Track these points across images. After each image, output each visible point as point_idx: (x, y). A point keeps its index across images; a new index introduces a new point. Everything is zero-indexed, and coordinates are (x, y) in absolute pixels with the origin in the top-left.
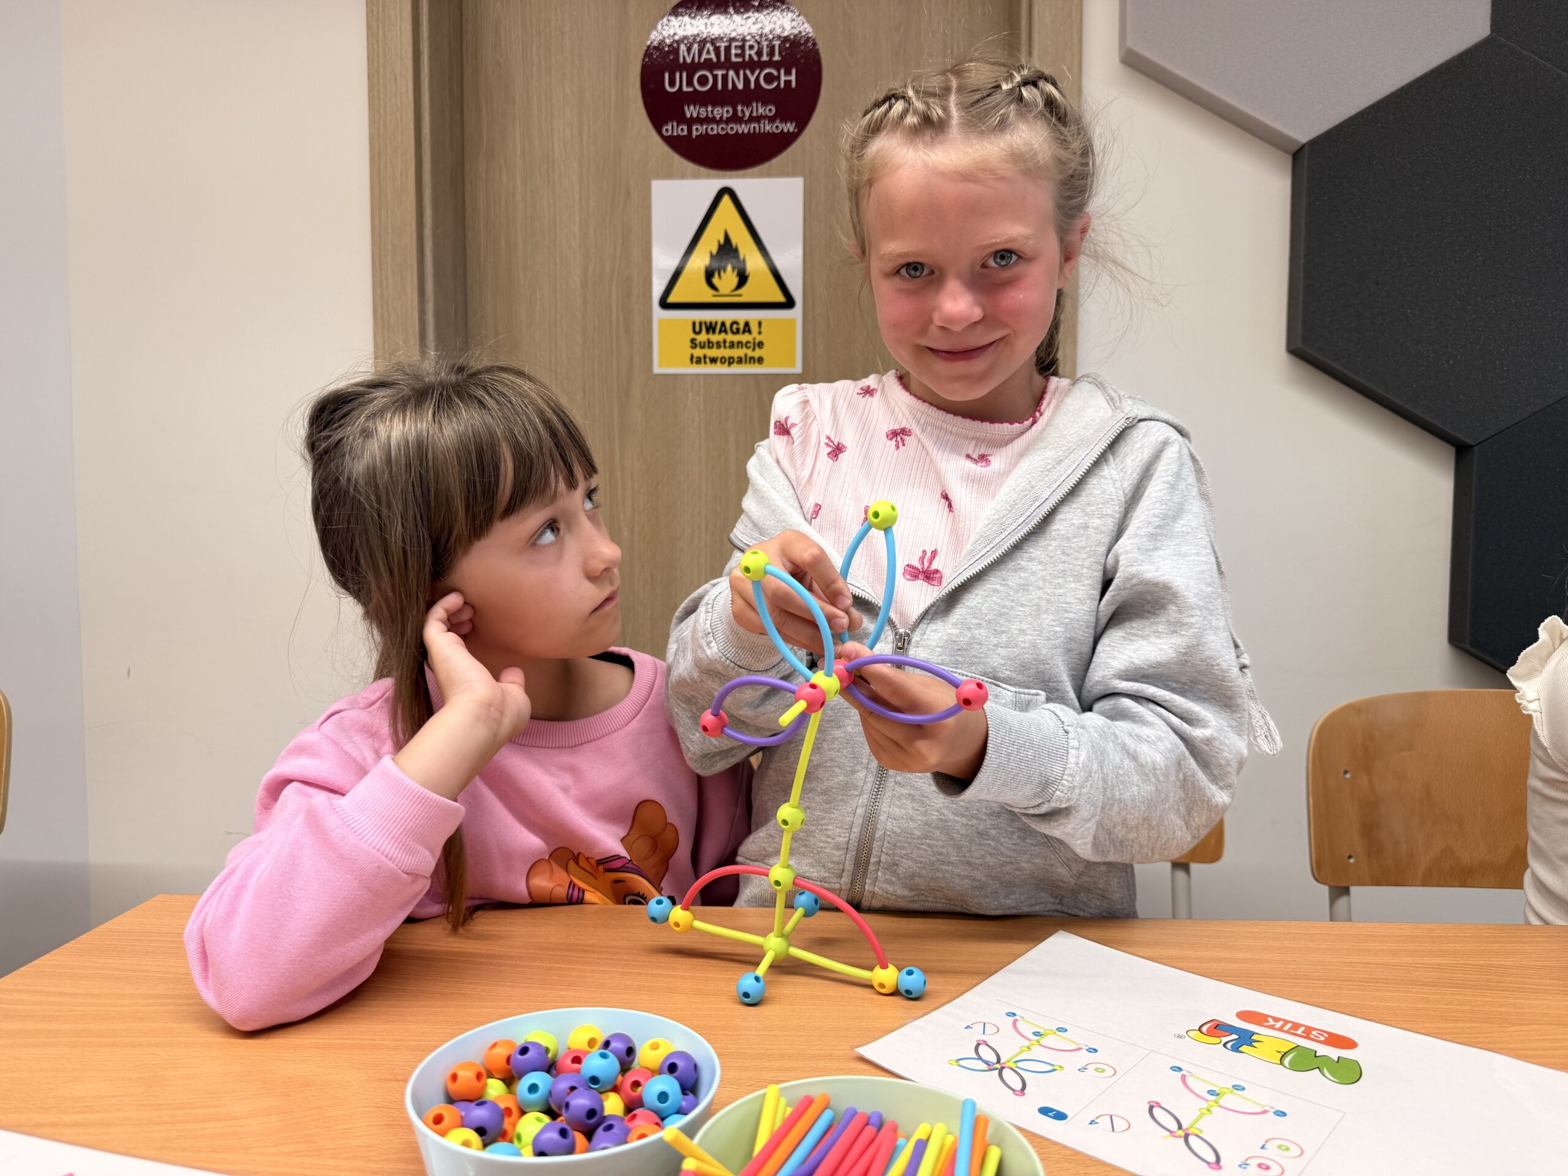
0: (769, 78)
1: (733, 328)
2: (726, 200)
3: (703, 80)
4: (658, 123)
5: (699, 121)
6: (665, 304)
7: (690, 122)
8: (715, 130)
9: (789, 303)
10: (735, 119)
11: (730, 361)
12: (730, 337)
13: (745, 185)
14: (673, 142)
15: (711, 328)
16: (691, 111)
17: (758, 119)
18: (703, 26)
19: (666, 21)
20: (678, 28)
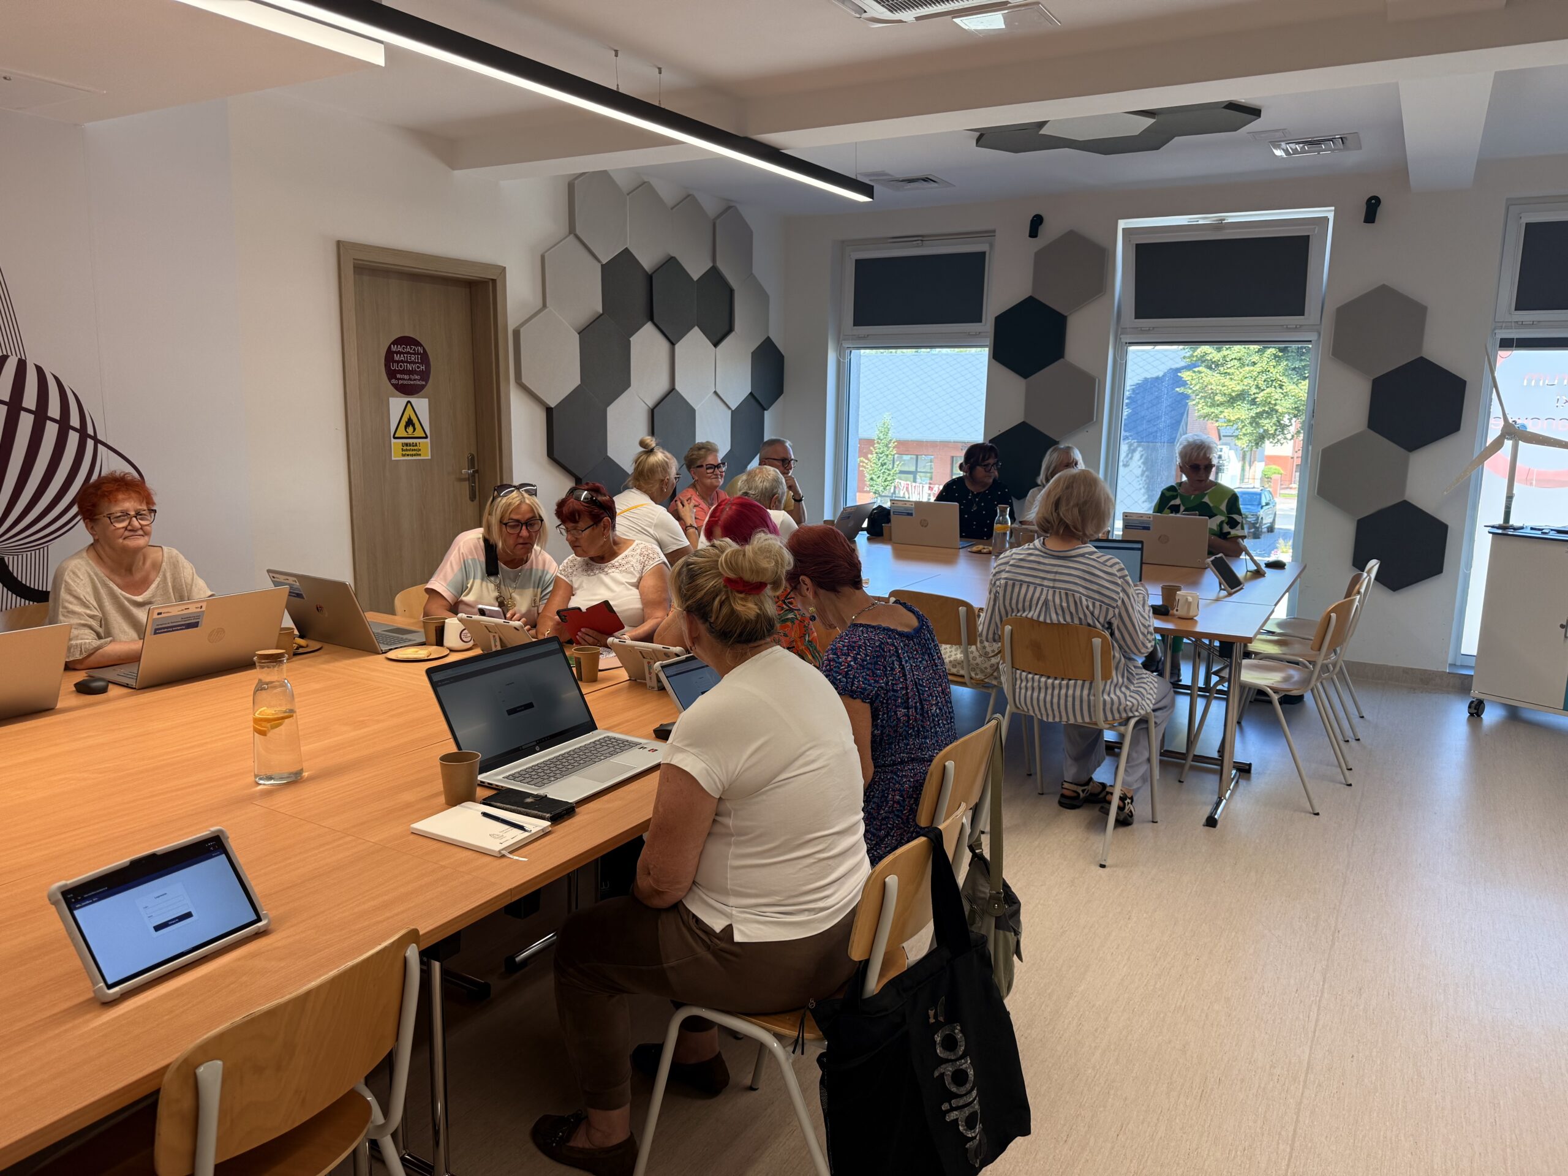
0: (418, 367)
1: (413, 444)
2: (409, 405)
3: (401, 366)
4: (390, 380)
5: (400, 379)
6: (395, 438)
7: (398, 379)
8: (405, 382)
9: (426, 437)
10: (410, 379)
11: (412, 455)
12: (412, 448)
13: (413, 400)
14: (394, 386)
15: (407, 445)
16: (398, 376)
17: (414, 380)
18: (400, 349)
19: (390, 346)
20: (393, 348)
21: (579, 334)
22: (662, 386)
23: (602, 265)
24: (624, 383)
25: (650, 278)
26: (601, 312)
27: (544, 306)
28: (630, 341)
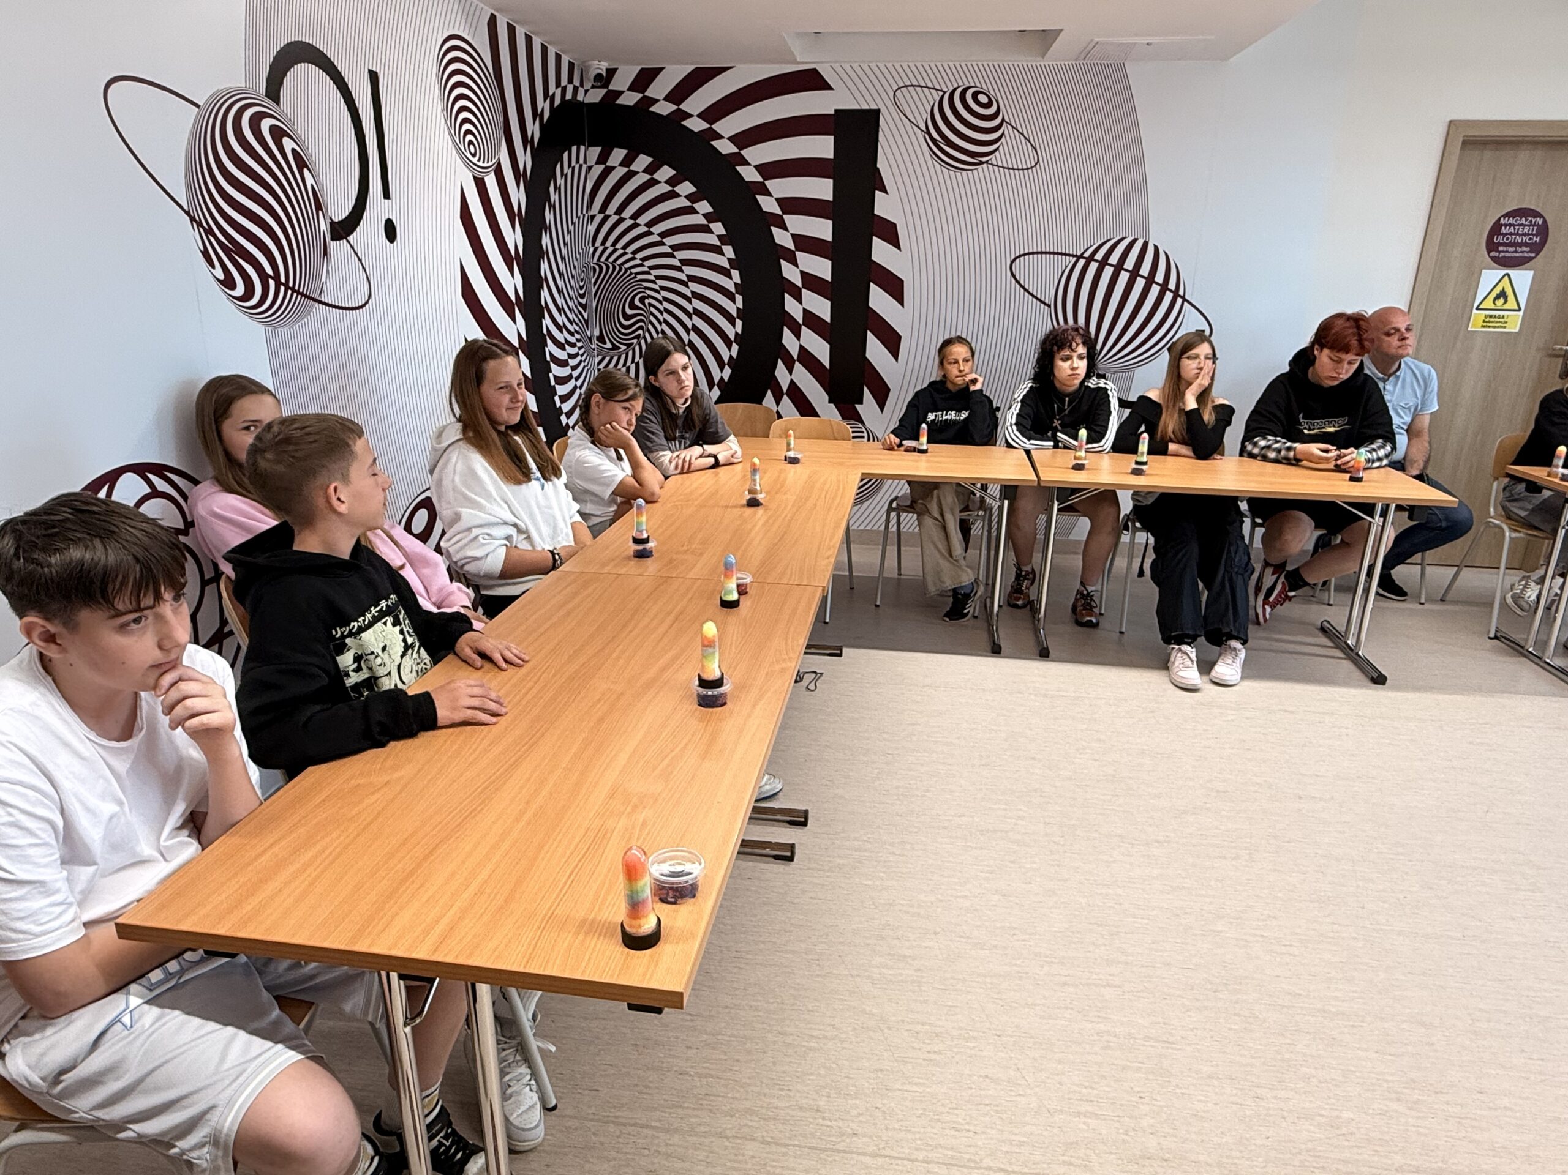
0: (1530, 239)
1: (1499, 317)
2: (1506, 277)
3: (1508, 239)
4: (1489, 252)
5: (1503, 252)
6: (1477, 309)
7: (1500, 252)
8: (1507, 255)
9: (1519, 310)
10: (1516, 252)
11: (1495, 327)
12: (1497, 320)
14: (1492, 258)
15: (1491, 316)
16: (1501, 248)
17: (1522, 252)
18: (1511, 221)
19: (1499, 219)
20: (1502, 221)
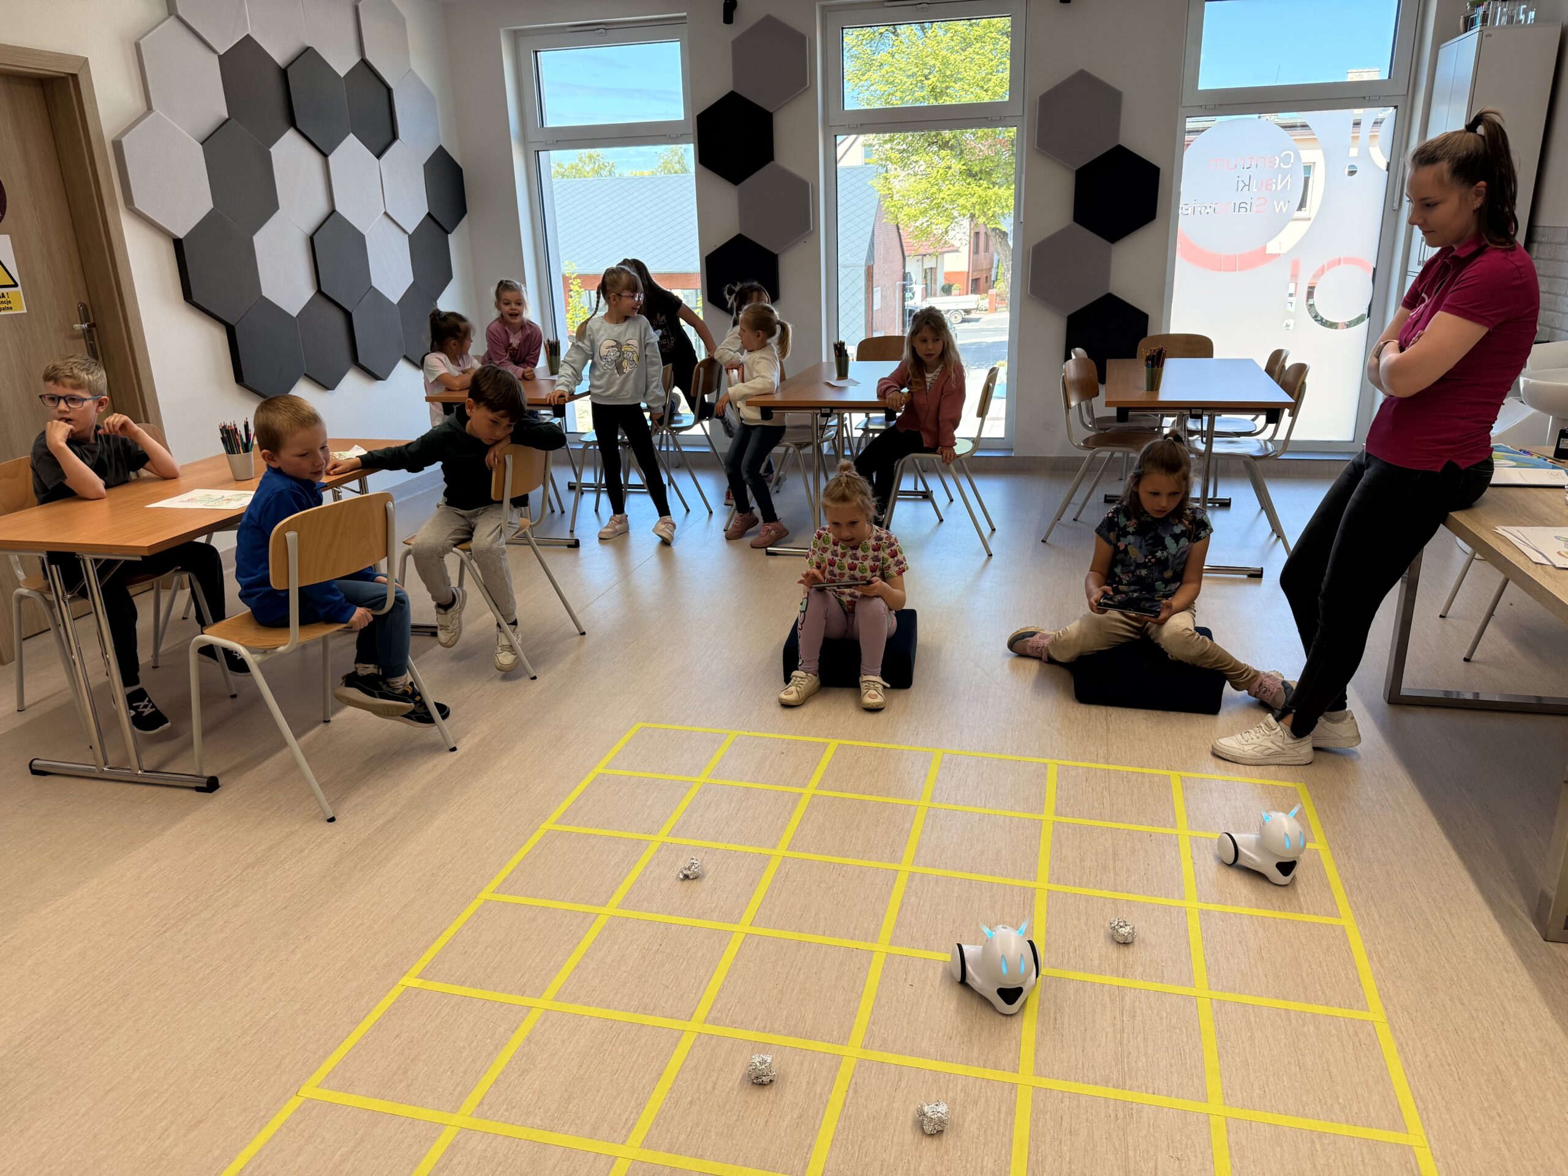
9: (16, 285)
21: (202, 144)
22: (320, 209)
23: (220, 57)
24: (269, 205)
25: (284, 73)
26: (227, 117)
27: (150, 108)
28: (270, 153)
